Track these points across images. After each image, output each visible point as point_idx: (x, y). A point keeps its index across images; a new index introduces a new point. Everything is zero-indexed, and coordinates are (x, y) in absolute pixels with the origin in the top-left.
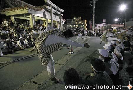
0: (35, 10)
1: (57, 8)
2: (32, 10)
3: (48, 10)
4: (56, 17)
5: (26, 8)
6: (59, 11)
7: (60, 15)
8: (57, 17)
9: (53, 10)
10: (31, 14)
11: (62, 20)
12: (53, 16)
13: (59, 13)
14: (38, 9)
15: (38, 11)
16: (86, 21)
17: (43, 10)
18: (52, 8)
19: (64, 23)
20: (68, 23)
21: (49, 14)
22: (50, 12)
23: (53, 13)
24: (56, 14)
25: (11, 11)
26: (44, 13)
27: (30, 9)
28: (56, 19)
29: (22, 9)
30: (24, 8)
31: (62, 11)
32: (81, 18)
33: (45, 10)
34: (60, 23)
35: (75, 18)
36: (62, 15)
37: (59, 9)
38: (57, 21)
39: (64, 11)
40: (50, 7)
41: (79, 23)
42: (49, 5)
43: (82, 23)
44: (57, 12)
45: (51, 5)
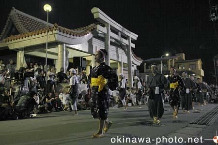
0: (70, 35)
1: (121, 30)
2: (65, 34)
3: (99, 35)
4: (117, 52)
5: (52, 31)
6: (126, 38)
7: (128, 46)
8: (120, 51)
9: (111, 34)
10: (62, 43)
11: (132, 59)
12: (112, 50)
13: (125, 42)
14: (79, 32)
15: (78, 37)
16: (199, 62)
17: (89, 35)
18: (110, 31)
19: (137, 66)
21: (103, 43)
22: (103, 39)
23: (112, 43)
24: (118, 44)
25: (21, 39)
26: (90, 42)
27: (61, 33)
28: (118, 57)
29: (45, 33)
30: (48, 31)
31: (135, 36)
32: (184, 54)
33: (92, 35)
34: (128, 66)
35: (167, 55)
36: (133, 46)
37: (127, 32)
38: (120, 63)
39: (137, 36)
40: (105, 28)
41: (180, 68)
42: (103, 24)
43: (190, 69)
44: (121, 38)
45: (108, 24)
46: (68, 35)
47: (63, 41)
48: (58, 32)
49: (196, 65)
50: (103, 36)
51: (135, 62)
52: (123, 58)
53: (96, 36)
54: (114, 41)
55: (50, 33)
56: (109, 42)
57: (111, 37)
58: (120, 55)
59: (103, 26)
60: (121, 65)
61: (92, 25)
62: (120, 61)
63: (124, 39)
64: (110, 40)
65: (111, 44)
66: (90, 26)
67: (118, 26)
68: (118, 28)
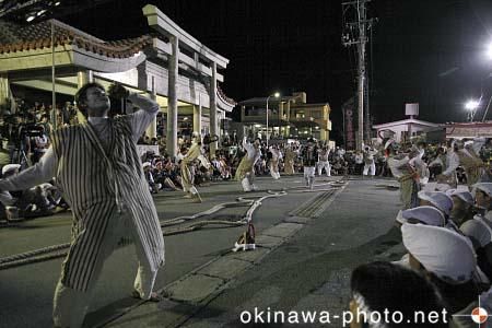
0: (101, 54)
1: (198, 49)
2: (90, 53)
3: (159, 55)
4: (192, 88)
5: (63, 44)
6: (209, 63)
7: (211, 79)
8: (198, 86)
9: (180, 56)
10: (85, 70)
11: (217, 100)
12: (182, 84)
13: (207, 71)
14: (119, 49)
15: (117, 60)
16: (326, 108)
17: (139, 56)
18: (178, 50)
19: (228, 114)
20: (247, 114)
21: (165, 71)
22: (166, 63)
23: (181, 72)
24: (193, 75)
26: (141, 69)
27: (83, 51)
28: (193, 96)
29: (49, 47)
30: (56, 45)
31: (223, 62)
32: (305, 95)
33: (145, 56)
34: (210, 112)
35: (277, 95)
36: (220, 78)
37: (209, 54)
38: (197, 106)
39: (228, 61)
40: (170, 45)
41: (298, 116)
42: (166, 37)
43: (312, 119)
44: (200, 64)
45: (175, 37)
46: (97, 55)
47: (88, 65)
48: (76, 48)
49: (321, 113)
50: (165, 58)
51: (223, 106)
52: (203, 99)
53: (153, 57)
54: (186, 68)
55: (60, 48)
56: (177, 71)
57: (180, 62)
58: (197, 94)
59: (167, 41)
60: (198, 111)
61: (145, 37)
62: (197, 103)
63: (203, 66)
64: (177, 65)
66: (141, 40)
67: (193, 43)
68: (193, 46)
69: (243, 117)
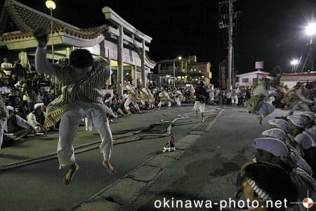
0: (79, 37)
1: (134, 32)
2: (73, 37)
3: (112, 37)
4: (131, 55)
5: (58, 32)
6: (140, 40)
7: (142, 50)
8: (134, 54)
9: (124, 37)
10: (70, 46)
11: (145, 62)
12: (125, 52)
13: (139, 45)
14: (89, 33)
15: (88, 40)
16: (208, 65)
17: (101, 37)
18: (123, 33)
19: (151, 70)
20: (161, 69)
21: (115, 46)
22: (116, 41)
24: (131, 47)
25: (21, 39)
26: (102, 45)
27: (69, 35)
28: (132, 60)
30: (53, 33)
31: (148, 39)
32: (195, 57)
33: (104, 37)
34: (142, 69)
35: (180, 58)
36: (147, 49)
37: (141, 35)
38: (134, 66)
39: (151, 39)
40: (118, 30)
41: (192, 70)
42: (116, 26)
43: (200, 72)
44: (135, 41)
45: (121, 26)
46: (77, 38)
47: (71, 44)
48: (65, 33)
49: (205, 68)
50: (115, 38)
51: (149, 65)
52: (137, 61)
53: (108, 37)
54: (127, 43)
55: (56, 34)
56: (122, 45)
57: (124, 40)
58: (134, 59)
59: (116, 28)
60: (134, 69)
61: (104, 26)
62: (134, 64)
63: (137, 42)
64: (123, 42)
65: (124, 47)
66: (101, 27)
67: (131, 28)
68: (131, 30)
69: (159, 71)
